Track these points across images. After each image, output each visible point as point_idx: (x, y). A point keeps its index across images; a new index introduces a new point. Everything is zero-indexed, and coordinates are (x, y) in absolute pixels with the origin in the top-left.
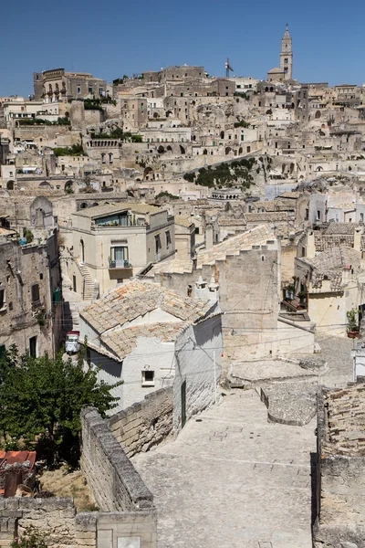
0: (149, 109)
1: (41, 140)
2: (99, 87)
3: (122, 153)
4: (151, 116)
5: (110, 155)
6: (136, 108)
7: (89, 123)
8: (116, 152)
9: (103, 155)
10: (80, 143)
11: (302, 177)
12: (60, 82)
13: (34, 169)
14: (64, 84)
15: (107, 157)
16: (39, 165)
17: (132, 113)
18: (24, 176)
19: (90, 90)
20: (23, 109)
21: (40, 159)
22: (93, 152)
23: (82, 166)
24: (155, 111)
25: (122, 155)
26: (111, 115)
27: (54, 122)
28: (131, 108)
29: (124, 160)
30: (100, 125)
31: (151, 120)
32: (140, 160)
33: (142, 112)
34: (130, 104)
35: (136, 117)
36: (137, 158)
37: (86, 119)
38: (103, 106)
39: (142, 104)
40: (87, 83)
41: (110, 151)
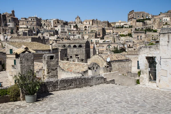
0: (163, 21)
2: (146, 15)
3: (146, 36)
4: (164, 24)
5: (141, 36)
6: (158, 21)
7: (138, 27)
8: (143, 35)
9: (138, 36)
10: (131, 33)
13: (109, 41)
14: (133, 15)
15: (139, 37)
16: (111, 40)
17: (157, 23)
18: (105, 43)
19: (143, 16)
20: (120, 24)
21: (112, 37)
22: (134, 35)
24: (166, 22)
25: (146, 37)
26: (148, 24)
27: (128, 27)
28: (156, 21)
29: (147, 38)
30: (142, 27)
31: (164, 25)
32: (154, 38)
33: (161, 22)
34: (156, 20)
35: (158, 24)
36: (153, 38)
37: (137, 25)
38: (145, 21)
39: (161, 20)
40: (141, 14)
41: (141, 35)
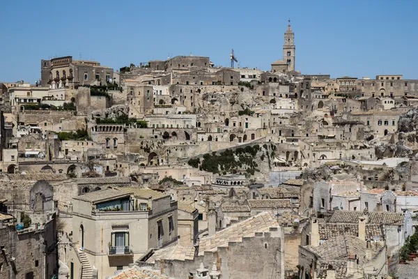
0: (154, 96)
1: (46, 124)
2: (105, 74)
3: (126, 138)
4: (157, 103)
5: (115, 140)
6: (142, 95)
7: (95, 109)
8: (121, 137)
9: (108, 140)
10: (85, 128)
11: (306, 164)
12: (67, 69)
13: (37, 153)
14: (71, 71)
15: (111, 142)
16: (42, 149)
17: (138, 99)
18: (27, 160)
19: (97, 77)
20: (28, 94)
21: (44, 143)
22: (97, 137)
23: (86, 150)
24: (161, 98)
25: (127, 140)
26: (117, 101)
28: (137, 94)
29: (129, 145)
30: (106, 110)
31: (156, 107)
32: (144, 146)
33: (148, 98)
34: (136, 91)
35: (142, 104)
36: (142, 144)
37: (92, 104)
38: (109, 92)
39: (148, 91)
40: (94, 71)
41: (115, 136)
